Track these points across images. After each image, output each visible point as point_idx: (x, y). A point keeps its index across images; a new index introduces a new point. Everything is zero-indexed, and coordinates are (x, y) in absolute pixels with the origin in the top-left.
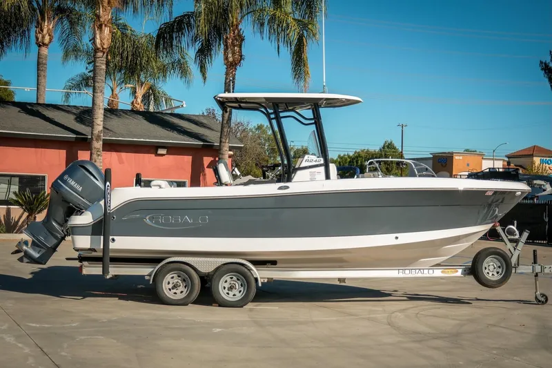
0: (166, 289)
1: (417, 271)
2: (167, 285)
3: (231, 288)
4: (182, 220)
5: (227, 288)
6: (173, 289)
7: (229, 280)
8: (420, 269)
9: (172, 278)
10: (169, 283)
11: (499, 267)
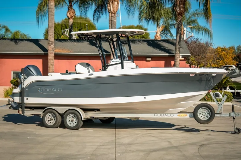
0: (47, 121)
1: (164, 115)
2: (47, 119)
3: (72, 121)
4: (52, 90)
5: (70, 121)
6: (50, 120)
7: (71, 117)
8: (166, 114)
9: (50, 116)
10: (48, 118)
11: (208, 113)
